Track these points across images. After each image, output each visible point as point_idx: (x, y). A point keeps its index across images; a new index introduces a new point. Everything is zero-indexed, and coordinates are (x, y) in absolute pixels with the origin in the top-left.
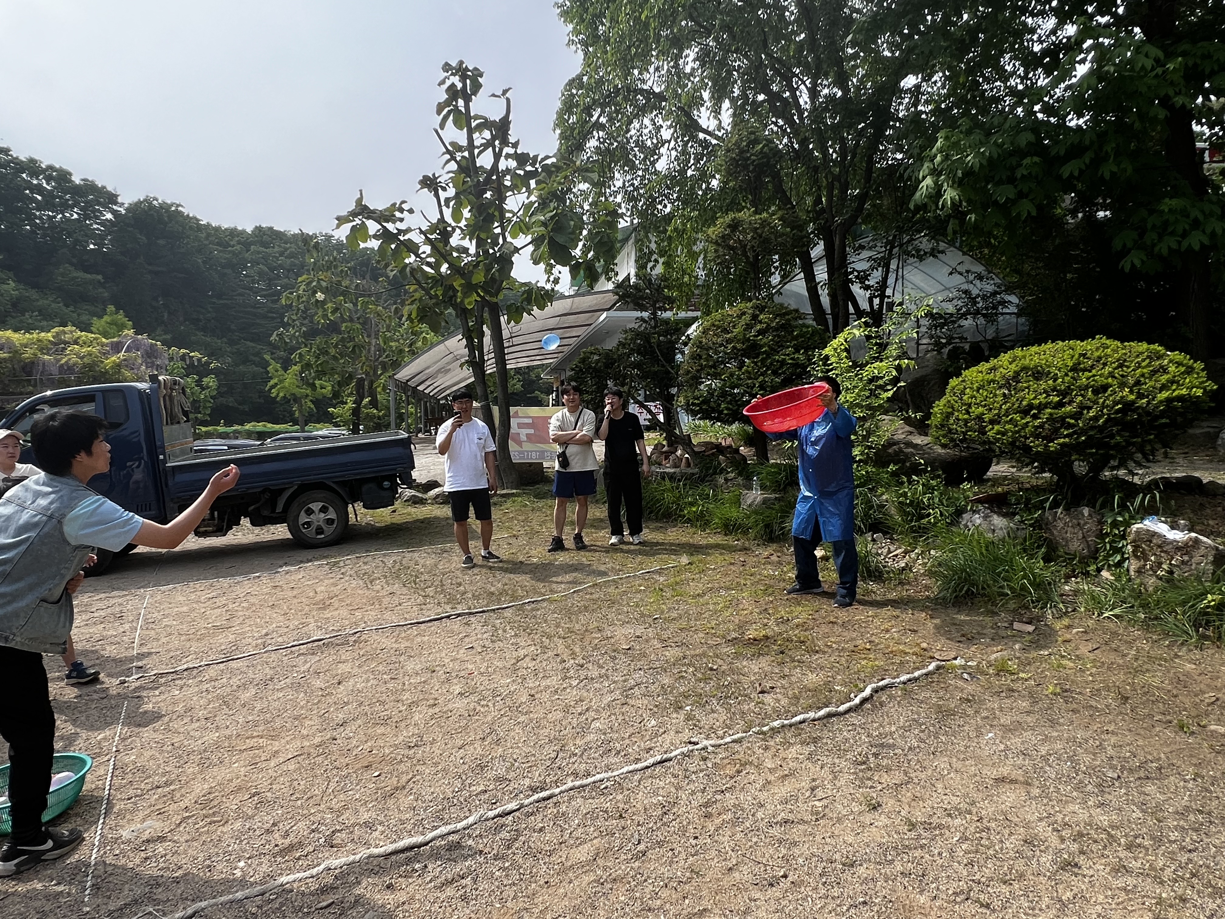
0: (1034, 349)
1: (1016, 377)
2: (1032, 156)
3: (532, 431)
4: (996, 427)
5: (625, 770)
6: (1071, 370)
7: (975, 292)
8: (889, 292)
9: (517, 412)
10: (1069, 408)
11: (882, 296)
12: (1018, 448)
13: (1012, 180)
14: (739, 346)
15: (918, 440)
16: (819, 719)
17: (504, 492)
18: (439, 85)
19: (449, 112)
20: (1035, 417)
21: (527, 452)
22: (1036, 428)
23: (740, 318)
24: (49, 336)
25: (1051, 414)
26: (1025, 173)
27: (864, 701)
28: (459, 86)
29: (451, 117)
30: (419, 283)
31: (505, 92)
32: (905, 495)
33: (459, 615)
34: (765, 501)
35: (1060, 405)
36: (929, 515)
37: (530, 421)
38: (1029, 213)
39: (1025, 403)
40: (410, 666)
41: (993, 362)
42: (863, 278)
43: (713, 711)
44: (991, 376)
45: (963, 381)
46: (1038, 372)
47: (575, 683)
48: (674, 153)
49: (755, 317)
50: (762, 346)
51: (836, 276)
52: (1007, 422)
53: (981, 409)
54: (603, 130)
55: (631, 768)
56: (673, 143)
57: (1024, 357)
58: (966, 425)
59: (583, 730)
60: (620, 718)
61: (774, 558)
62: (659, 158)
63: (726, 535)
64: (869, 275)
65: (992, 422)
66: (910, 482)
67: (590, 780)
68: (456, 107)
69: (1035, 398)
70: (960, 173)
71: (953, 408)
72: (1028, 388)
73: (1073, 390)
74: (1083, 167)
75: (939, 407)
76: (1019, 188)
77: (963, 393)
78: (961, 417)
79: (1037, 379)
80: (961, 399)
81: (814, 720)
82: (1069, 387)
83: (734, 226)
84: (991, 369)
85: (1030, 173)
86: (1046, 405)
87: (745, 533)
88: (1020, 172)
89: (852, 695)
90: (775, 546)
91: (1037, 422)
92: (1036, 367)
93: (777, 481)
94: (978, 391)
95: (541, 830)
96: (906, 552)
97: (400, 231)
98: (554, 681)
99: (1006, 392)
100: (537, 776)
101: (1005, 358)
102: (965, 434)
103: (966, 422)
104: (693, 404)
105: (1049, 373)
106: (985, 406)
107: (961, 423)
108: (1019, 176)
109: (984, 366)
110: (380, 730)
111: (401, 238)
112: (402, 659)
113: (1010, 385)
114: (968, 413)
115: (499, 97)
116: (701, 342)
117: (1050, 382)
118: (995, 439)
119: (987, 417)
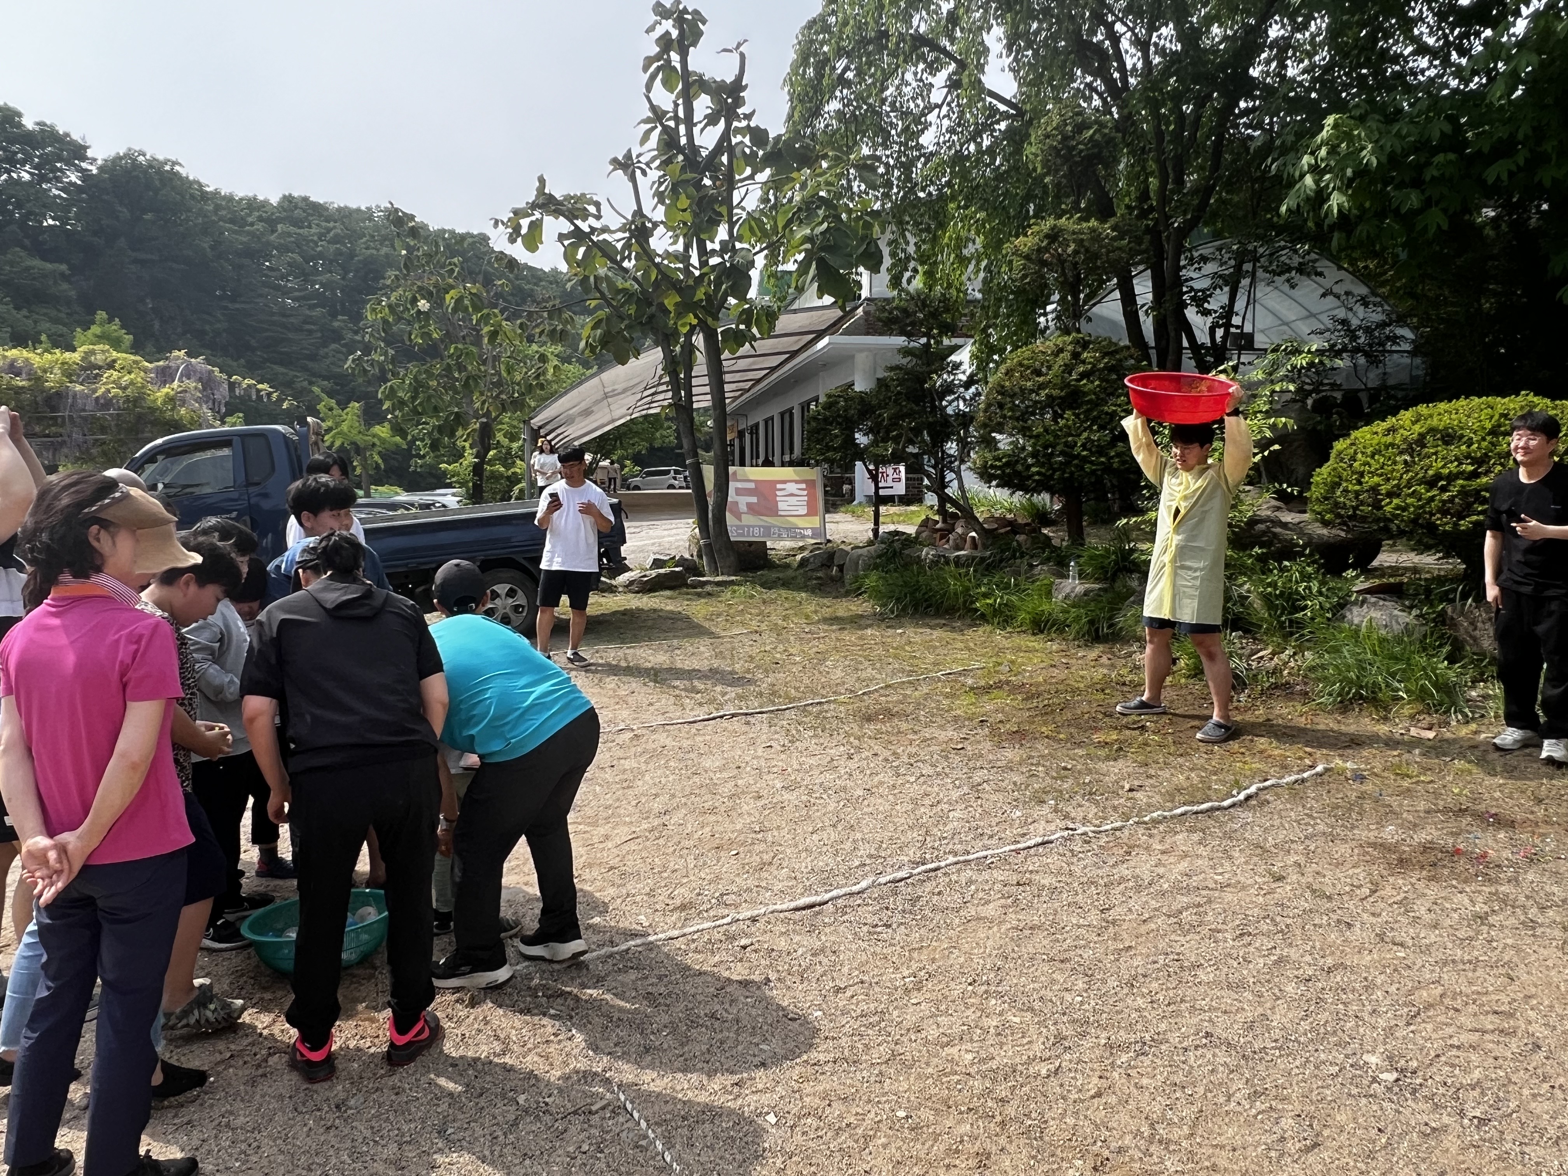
0: (1443, 406)
1: (1421, 441)
2: (1445, 151)
3: (754, 500)
4: (1396, 501)
5: (1007, 848)
6: (1489, 434)
7: (1355, 322)
8: (1236, 320)
9: (735, 473)
10: (1485, 480)
11: (1228, 325)
12: (1422, 526)
13: (1417, 183)
14: (1056, 393)
15: (1288, 517)
16: (1201, 812)
17: (719, 578)
18: (647, 32)
19: (658, 69)
20: (1444, 489)
21: (749, 527)
22: (1444, 502)
23: (1057, 355)
24: (75, 357)
25: (1462, 486)
26: (1435, 173)
27: (1248, 798)
28: (675, 33)
29: (660, 76)
30: (603, 296)
31: (739, 45)
32: (1274, 585)
33: (733, 716)
34: (1086, 593)
35: (1475, 475)
36: (1305, 607)
37: (752, 485)
38: (1439, 226)
39: (1431, 472)
40: (707, 763)
41: (1391, 421)
42: (1200, 300)
43: (1080, 806)
44: (1389, 439)
45: (1352, 444)
46: (1448, 435)
47: (913, 779)
48: (946, 123)
49: (1076, 355)
50: (1085, 394)
51: (1167, 297)
52: (1409, 495)
53: (1376, 479)
54: (849, 88)
55: (1013, 847)
56: (945, 109)
57: (1431, 416)
58: (1357, 498)
59: (942, 819)
60: (980, 810)
61: (1104, 660)
62: (926, 128)
63: (1034, 634)
64: (1210, 296)
65: (1390, 495)
66: (1282, 570)
67: (971, 857)
68: (669, 61)
69: (1443, 467)
70: (1349, 172)
71: (1340, 477)
72: (1436, 453)
73: (1490, 458)
74: (1514, 168)
75: (1322, 474)
76: (1427, 194)
77: (1353, 459)
78: (1350, 487)
79: (1447, 443)
80: (1351, 466)
81: (1196, 813)
82: (1486, 454)
83: (1053, 236)
84: (1389, 430)
85: (1443, 175)
86: (1459, 475)
87: (1061, 631)
88: (1431, 173)
89: (1234, 792)
90: (1101, 647)
91: (1445, 496)
92: (1446, 428)
93: (1102, 568)
94: (1373, 457)
95: (939, 893)
96: (1274, 654)
97: (593, 230)
98: (887, 777)
99: (1408, 458)
100: (912, 853)
101: (1406, 416)
102: (1355, 508)
103: (1357, 494)
104: (992, 467)
105: (1462, 436)
106: (1381, 475)
107: (1351, 496)
108: (1428, 178)
109: (1380, 426)
110: (713, 818)
111: (595, 238)
112: (692, 755)
113: (1413, 450)
114: (1360, 483)
115: (730, 51)
116: (1003, 387)
117: (1464, 447)
118: (1393, 515)
119: (1383, 489)
